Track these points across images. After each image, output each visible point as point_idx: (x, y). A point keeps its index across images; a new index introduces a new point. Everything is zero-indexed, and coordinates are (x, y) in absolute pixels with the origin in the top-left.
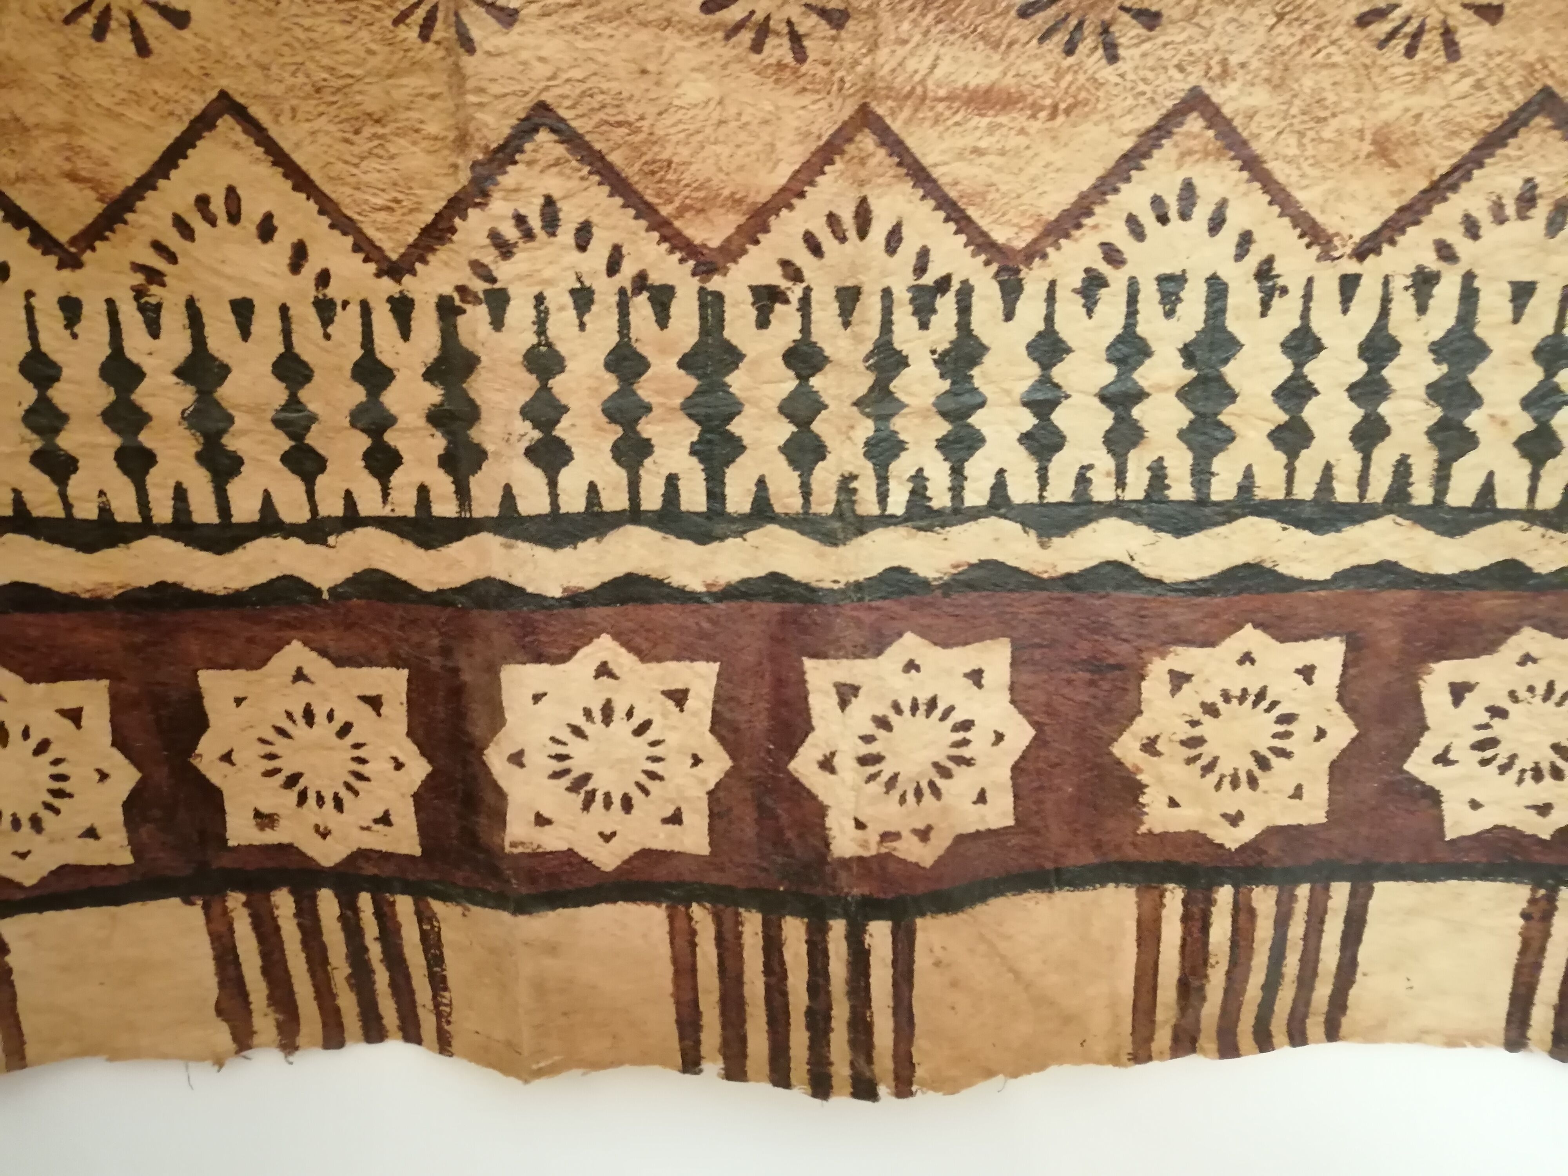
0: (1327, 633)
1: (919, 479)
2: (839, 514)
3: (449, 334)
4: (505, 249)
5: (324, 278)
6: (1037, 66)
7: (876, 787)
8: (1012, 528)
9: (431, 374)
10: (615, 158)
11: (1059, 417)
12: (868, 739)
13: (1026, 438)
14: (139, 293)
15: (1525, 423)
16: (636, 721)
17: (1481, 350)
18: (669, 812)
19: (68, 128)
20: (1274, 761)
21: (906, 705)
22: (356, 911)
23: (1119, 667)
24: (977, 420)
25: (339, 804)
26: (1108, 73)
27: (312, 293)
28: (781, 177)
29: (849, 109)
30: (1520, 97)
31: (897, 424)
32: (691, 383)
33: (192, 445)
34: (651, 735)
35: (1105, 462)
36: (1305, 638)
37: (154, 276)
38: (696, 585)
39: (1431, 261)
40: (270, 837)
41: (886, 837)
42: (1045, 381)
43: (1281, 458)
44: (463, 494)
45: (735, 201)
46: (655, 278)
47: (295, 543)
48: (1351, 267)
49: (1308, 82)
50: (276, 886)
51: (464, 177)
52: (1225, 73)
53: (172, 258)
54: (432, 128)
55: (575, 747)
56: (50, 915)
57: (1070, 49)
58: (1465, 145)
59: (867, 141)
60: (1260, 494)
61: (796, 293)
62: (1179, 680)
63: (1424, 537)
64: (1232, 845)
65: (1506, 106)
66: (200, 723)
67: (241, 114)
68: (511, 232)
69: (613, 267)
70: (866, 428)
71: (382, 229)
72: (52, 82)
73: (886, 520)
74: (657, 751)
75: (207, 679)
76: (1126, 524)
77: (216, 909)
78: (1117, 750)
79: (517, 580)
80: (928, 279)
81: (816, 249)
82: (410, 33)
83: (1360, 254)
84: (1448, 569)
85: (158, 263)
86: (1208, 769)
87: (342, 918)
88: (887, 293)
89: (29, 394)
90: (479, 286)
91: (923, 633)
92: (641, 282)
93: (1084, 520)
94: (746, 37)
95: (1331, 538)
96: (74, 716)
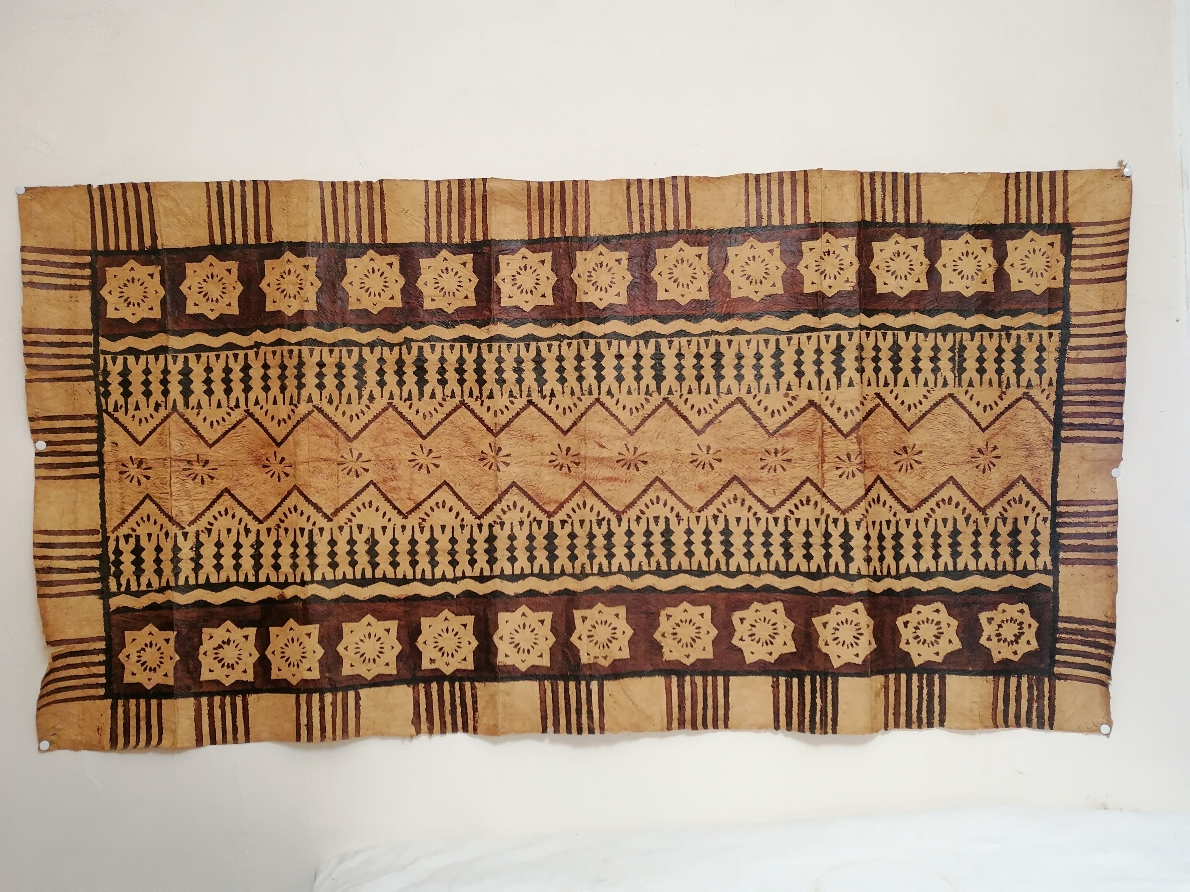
0: (705, 604)
1: (600, 565)
2: (581, 573)
3: (491, 531)
4: (504, 512)
5: (463, 520)
6: (621, 472)
7: (592, 644)
8: (624, 577)
9: (485, 541)
10: (530, 493)
11: (633, 550)
12: (590, 631)
13: (626, 555)
14: (420, 524)
15: (745, 550)
16: (531, 628)
17: (731, 533)
18: (539, 654)
19: (410, 489)
20: (697, 640)
21: (599, 622)
22: (454, 688)
23: (653, 613)
24: (613, 550)
25: (453, 656)
26: (637, 473)
27: (460, 523)
28: (566, 496)
29: (580, 482)
30: (730, 477)
31: (594, 551)
32: (546, 542)
33: (427, 559)
34: (535, 632)
35: (645, 561)
36: (700, 605)
37: (424, 520)
38: (547, 592)
39: (717, 513)
40: (433, 666)
41: (595, 657)
42: (629, 541)
43: (688, 559)
44: (492, 569)
45: (556, 501)
46: (538, 519)
47: (449, 583)
48: (698, 514)
49: (681, 475)
50: (433, 682)
51: (497, 497)
52: (663, 473)
53: (429, 516)
54: (490, 487)
55: (516, 636)
56: (373, 689)
57: (628, 469)
58: (720, 487)
59: (585, 488)
60: (683, 568)
61: (570, 521)
62: (669, 616)
63: (726, 578)
64: (688, 664)
65: (727, 479)
66: (420, 632)
67: (448, 485)
68: (506, 509)
69: (528, 516)
70: (587, 552)
71: (477, 508)
72: (408, 479)
73: (593, 574)
74: (537, 637)
75: (423, 620)
76: (652, 576)
77: (416, 689)
78: (655, 636)
79: (503, 591)
80: (600, 518)
81: (574, 511)
82: (487, 468)
83: (700, 511)
84: (733, 587)
85: (425, 517)
86: (679, 642)
87: (450, 691)
88: (591, 521)
89: (391, 547)
90: (498, 521)
91: (603, 603)
92: (535, 519)
93: (642, 575)
94: (559, 467)
95: (702, 579)
96: (388, 631)
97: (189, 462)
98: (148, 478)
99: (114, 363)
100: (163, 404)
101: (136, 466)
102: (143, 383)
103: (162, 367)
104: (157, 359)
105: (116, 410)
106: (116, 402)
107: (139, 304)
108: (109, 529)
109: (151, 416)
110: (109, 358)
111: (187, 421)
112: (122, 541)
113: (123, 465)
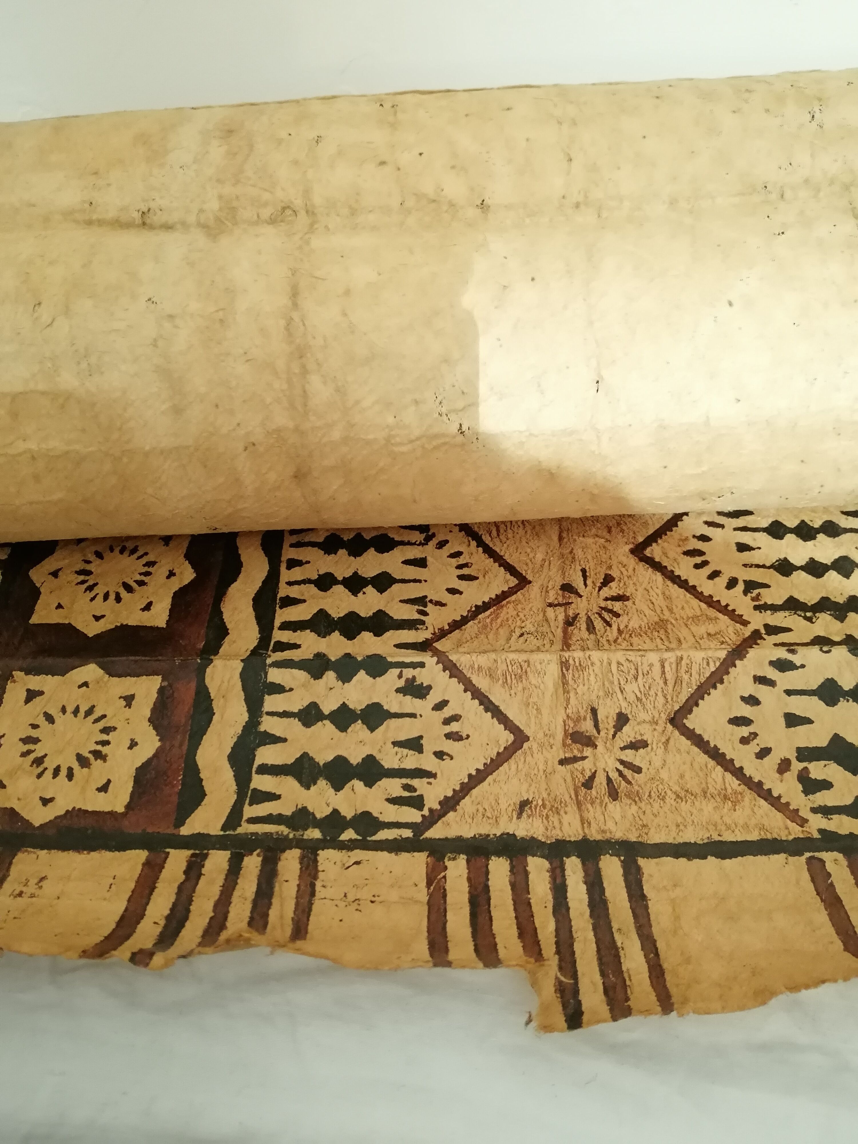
97: (570, 622)
98: (622, 720)
99: (273, 797)
100: (409, 673)
101: (588, 752)
102: (343, 727)
103: (301, 675)
104: (278, 689)
105: (417, 803)
106: (394, 801)
107: (106, 730)
108: (796, 831)
109: (440, 706)
110: (249, 811)
111: (457, 625)
112: (823, 798)
113: (589, 784)
